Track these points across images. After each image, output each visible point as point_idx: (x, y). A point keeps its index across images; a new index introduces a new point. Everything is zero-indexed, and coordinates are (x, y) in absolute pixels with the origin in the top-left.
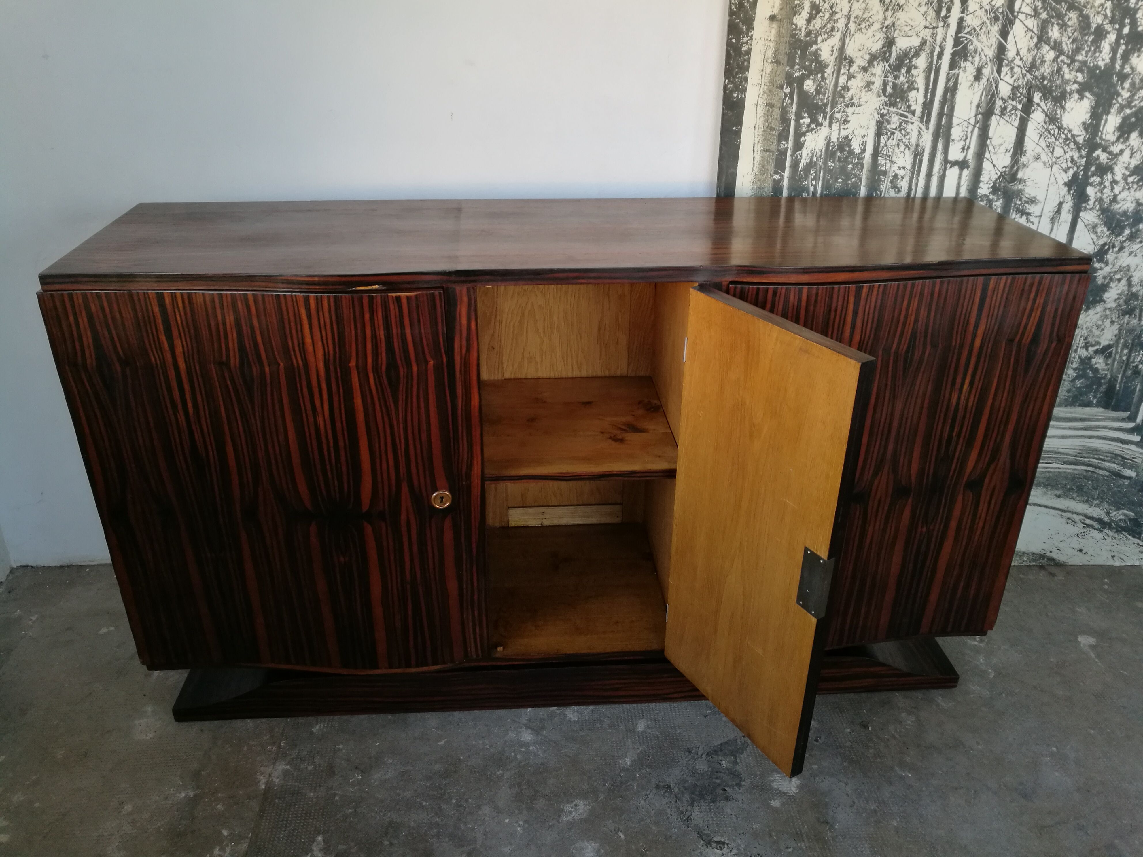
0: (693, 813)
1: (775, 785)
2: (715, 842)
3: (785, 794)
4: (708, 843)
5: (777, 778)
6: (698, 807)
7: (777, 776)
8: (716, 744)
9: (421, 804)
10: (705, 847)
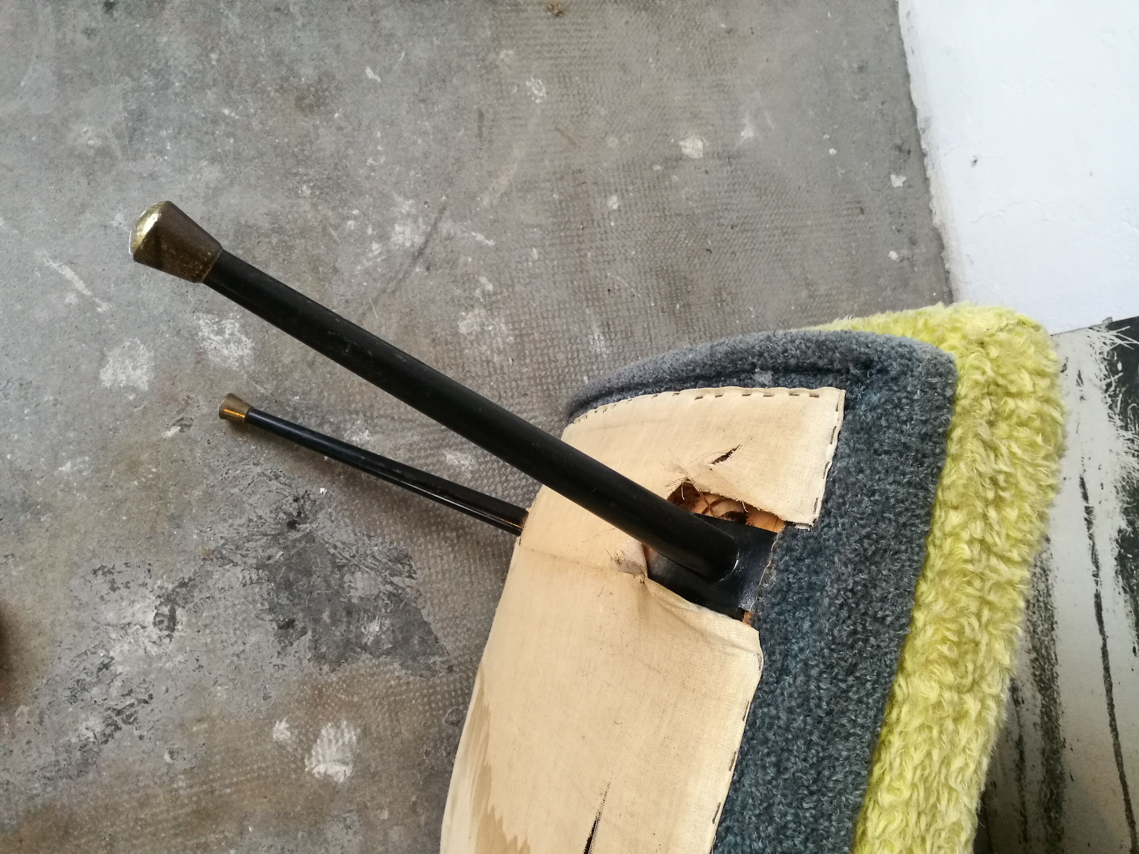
0: (239, 569)
1: (327, 731)
2: (173, 611)
3: (309, 750)
4: (169, 599)
5: (347, 737)
6: (255, 577)
7: (350, 735)
8: (424, 612)
9: (212, 49)
10: (158, 592)
